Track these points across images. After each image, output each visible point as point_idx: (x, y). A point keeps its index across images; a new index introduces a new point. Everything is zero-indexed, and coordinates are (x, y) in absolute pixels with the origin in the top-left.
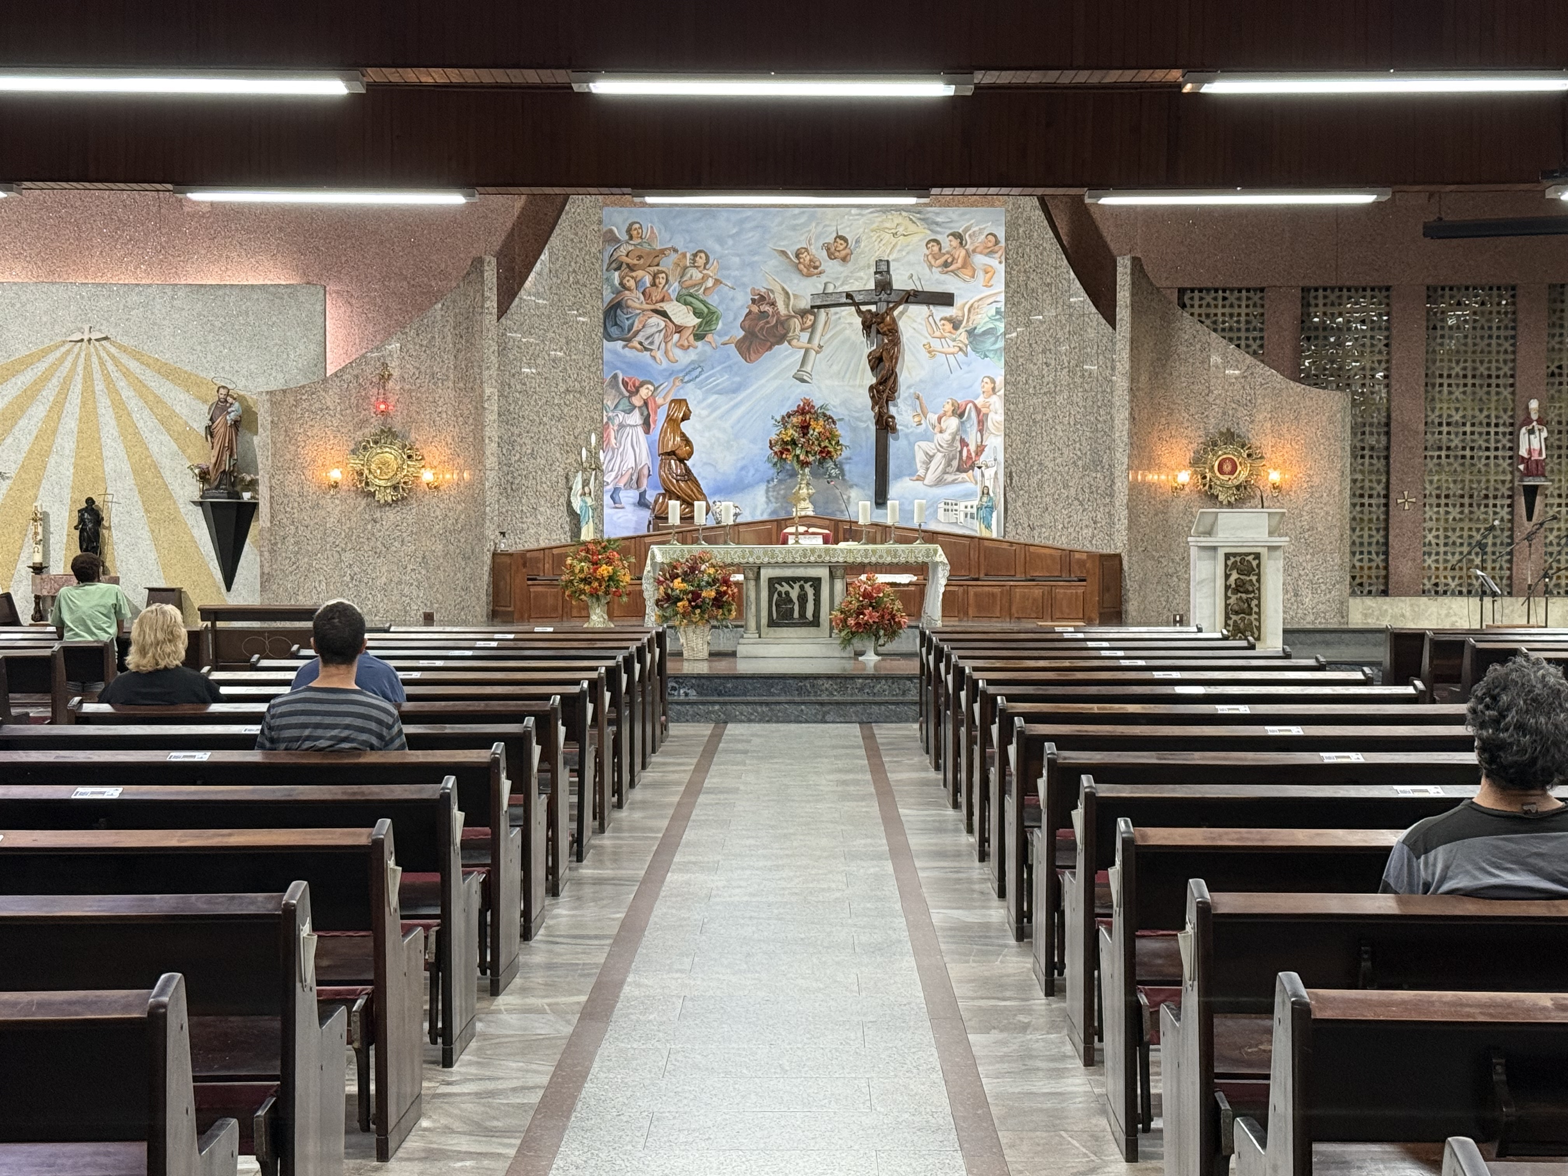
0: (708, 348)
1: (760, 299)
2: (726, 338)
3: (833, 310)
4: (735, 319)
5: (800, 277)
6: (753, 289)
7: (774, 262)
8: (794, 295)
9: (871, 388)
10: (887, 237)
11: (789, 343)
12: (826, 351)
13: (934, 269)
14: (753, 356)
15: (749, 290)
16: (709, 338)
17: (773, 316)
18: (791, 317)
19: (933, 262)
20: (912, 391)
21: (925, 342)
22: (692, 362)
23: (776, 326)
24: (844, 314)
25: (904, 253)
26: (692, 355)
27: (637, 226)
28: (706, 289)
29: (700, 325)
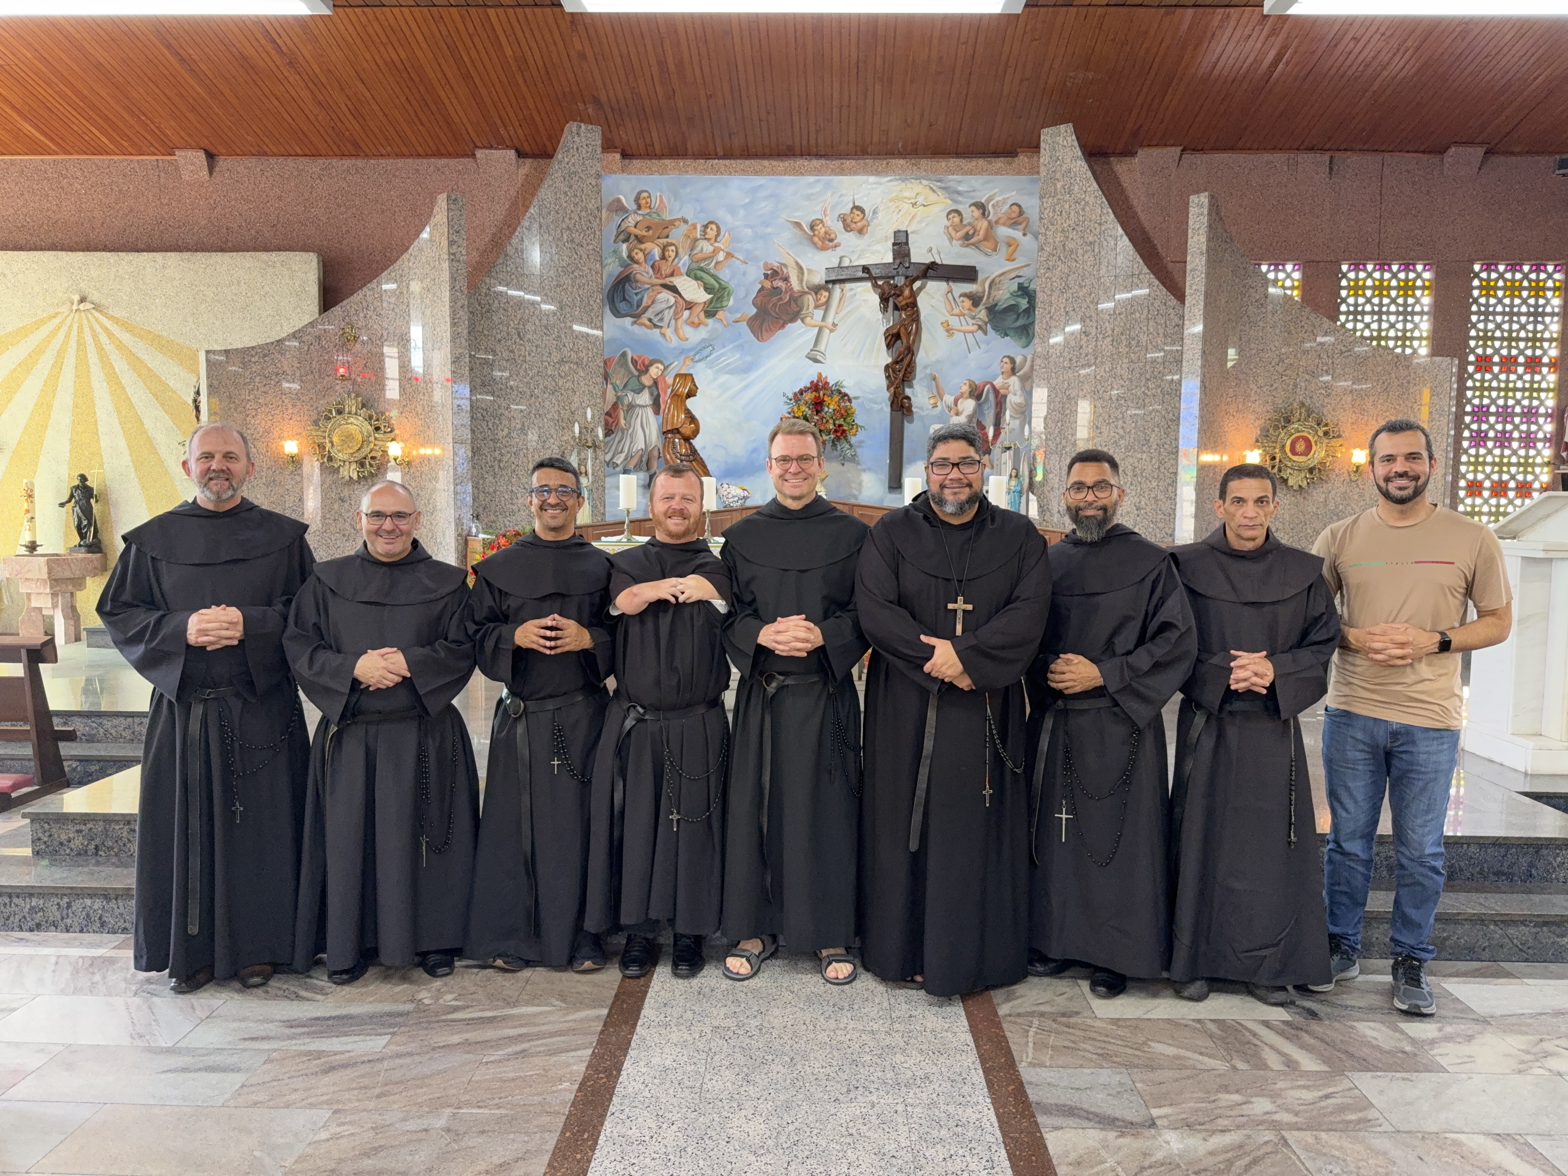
0: (718, 326)
1: (773, 274)
2: (738, 315)
3: (848, 286)
4: (746, 296)
5: (815, 251)
6: (766, 264)
7: (789, 234)
8: (809, 270)
9: (887, 367)
10: (906, 206)
11: (803, 321)
12: (840, 330)
13: (954, 242)
14: (765, 334)
15: (761, 264)
16: (720, 314)
17: (786, 292)
18: (804, 293)
19: (953, 233)
20: (928, 371)
21: (943, 319)
22: (703, 340)
23: (789, 302)
24: (859, 290)
25: (923, 225)
26: (702, 334)
27: (645, 195)
28: (717, 263)
29: (711, 301)
